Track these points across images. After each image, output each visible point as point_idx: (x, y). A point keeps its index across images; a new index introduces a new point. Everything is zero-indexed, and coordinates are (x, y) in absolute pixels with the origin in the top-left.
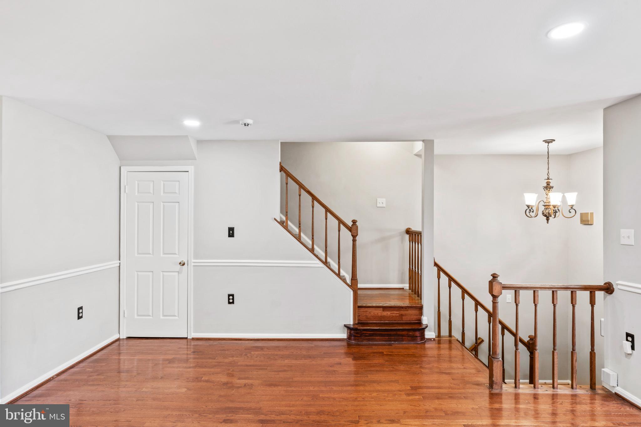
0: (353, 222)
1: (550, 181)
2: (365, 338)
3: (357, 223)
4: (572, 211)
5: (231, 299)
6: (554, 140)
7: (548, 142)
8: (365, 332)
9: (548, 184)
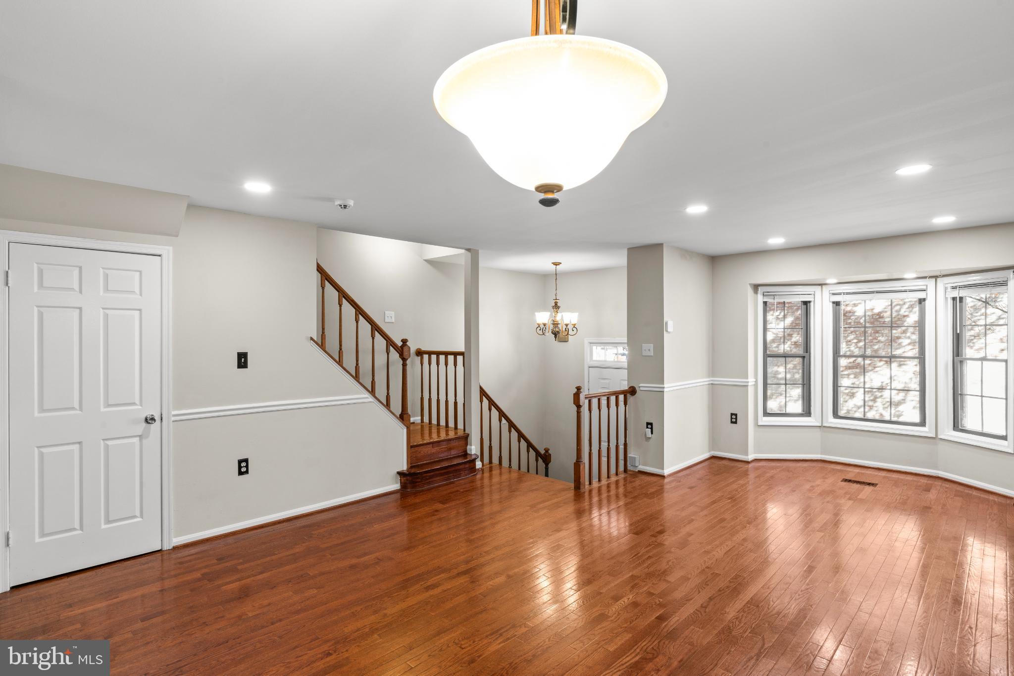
0: (403, 342)
1: (557, 301)
2: (426, 482)
3: (407, 343)
4: (574, 329)
5: (243, 466)
6: (561, 263)
7: (556, 264)
8: (425, 475)
9: (556, 303)
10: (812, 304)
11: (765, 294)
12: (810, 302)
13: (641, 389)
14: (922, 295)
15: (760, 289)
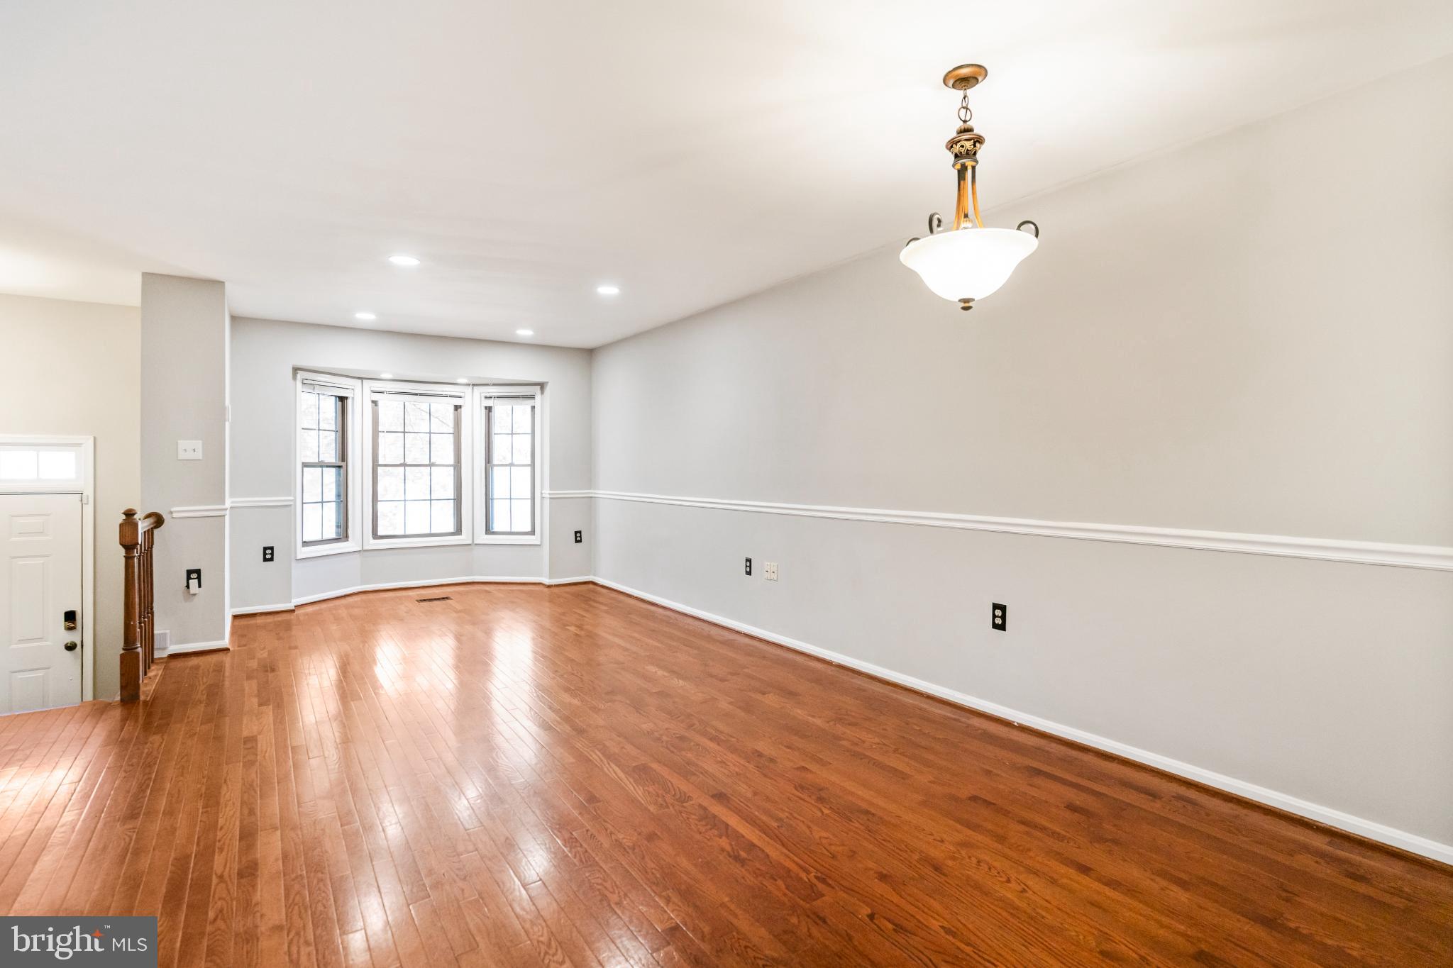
10: (349, 401)
11: (305, 381)
12: (347, 398)
13: (175, 515)
14: (458, 402)
15: (300, 375)
